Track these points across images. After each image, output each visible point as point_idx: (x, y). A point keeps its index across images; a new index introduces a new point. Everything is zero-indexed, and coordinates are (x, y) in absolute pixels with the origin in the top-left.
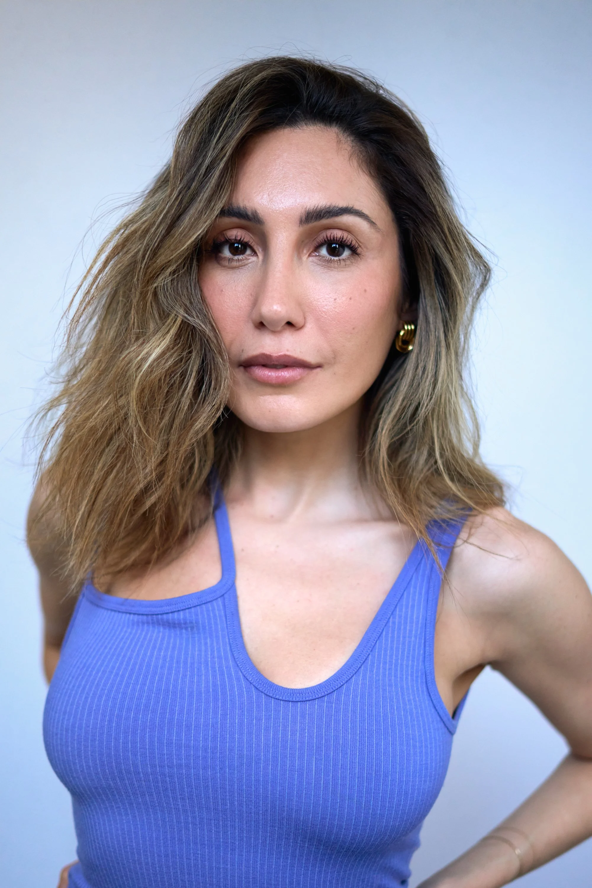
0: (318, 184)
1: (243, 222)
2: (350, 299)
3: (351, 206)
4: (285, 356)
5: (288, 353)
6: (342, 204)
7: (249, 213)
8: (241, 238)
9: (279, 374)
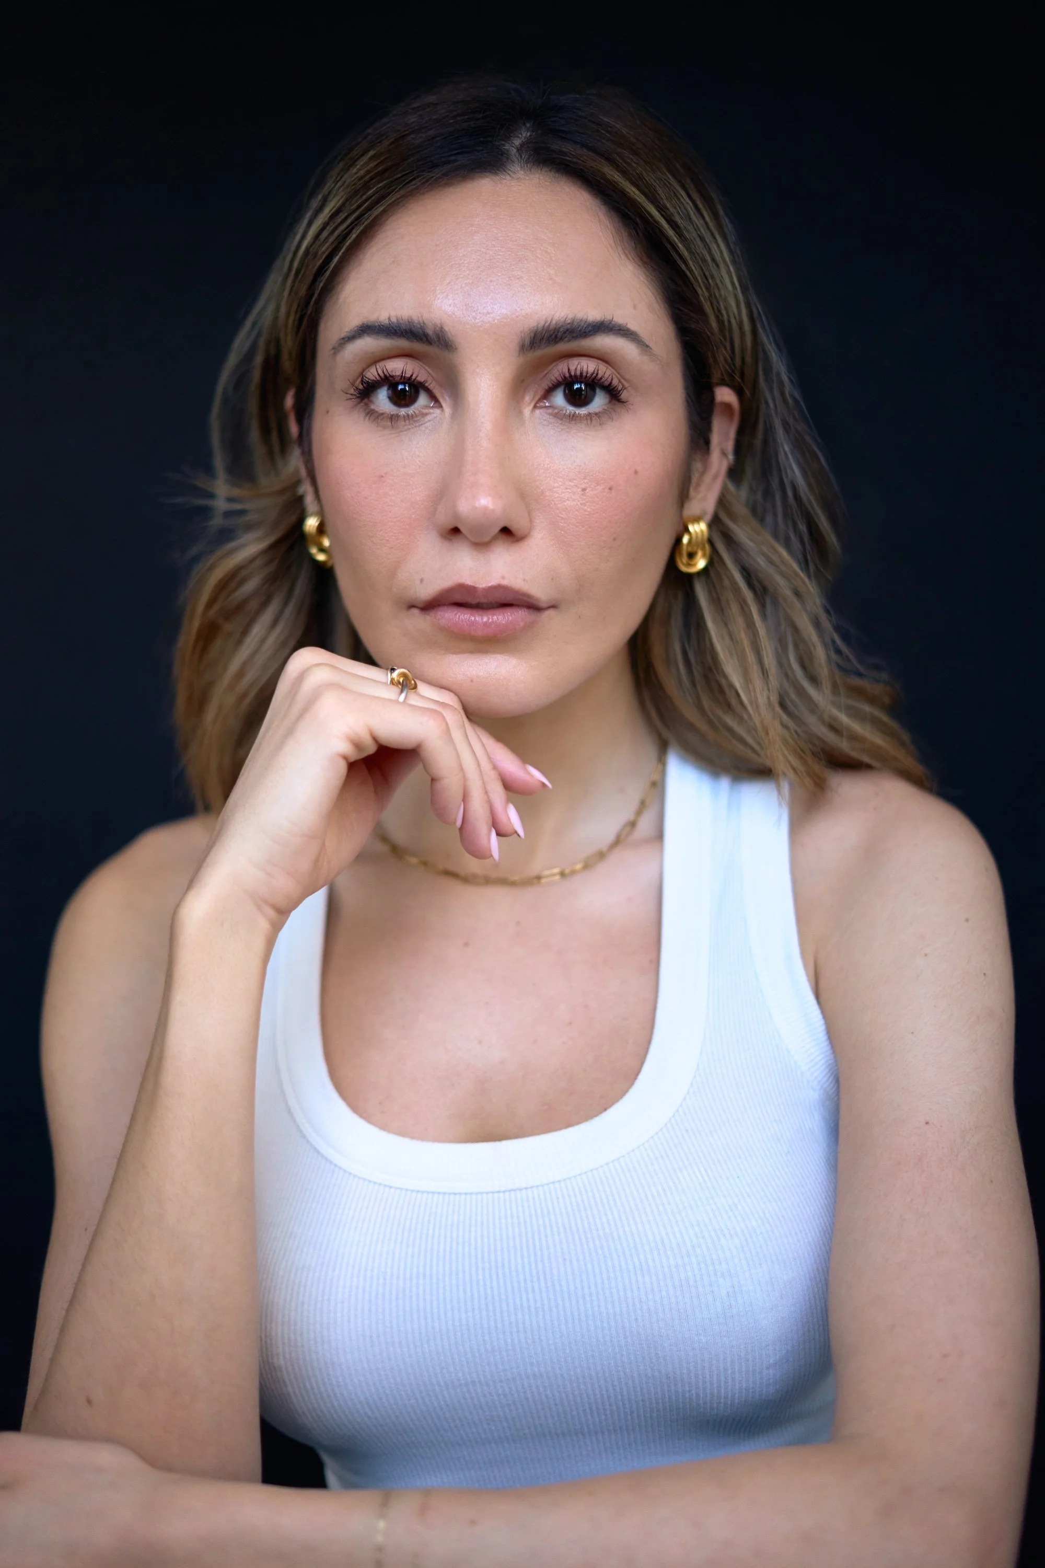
0: (551, 279)
1: (417, 346)
2: (610, 489)
3: (609, 318)
4: (499, 587)
5: (505, 582)
6: (593, 315)
7: (430, 332)
8: (412, 376)
9: (489, 619)
